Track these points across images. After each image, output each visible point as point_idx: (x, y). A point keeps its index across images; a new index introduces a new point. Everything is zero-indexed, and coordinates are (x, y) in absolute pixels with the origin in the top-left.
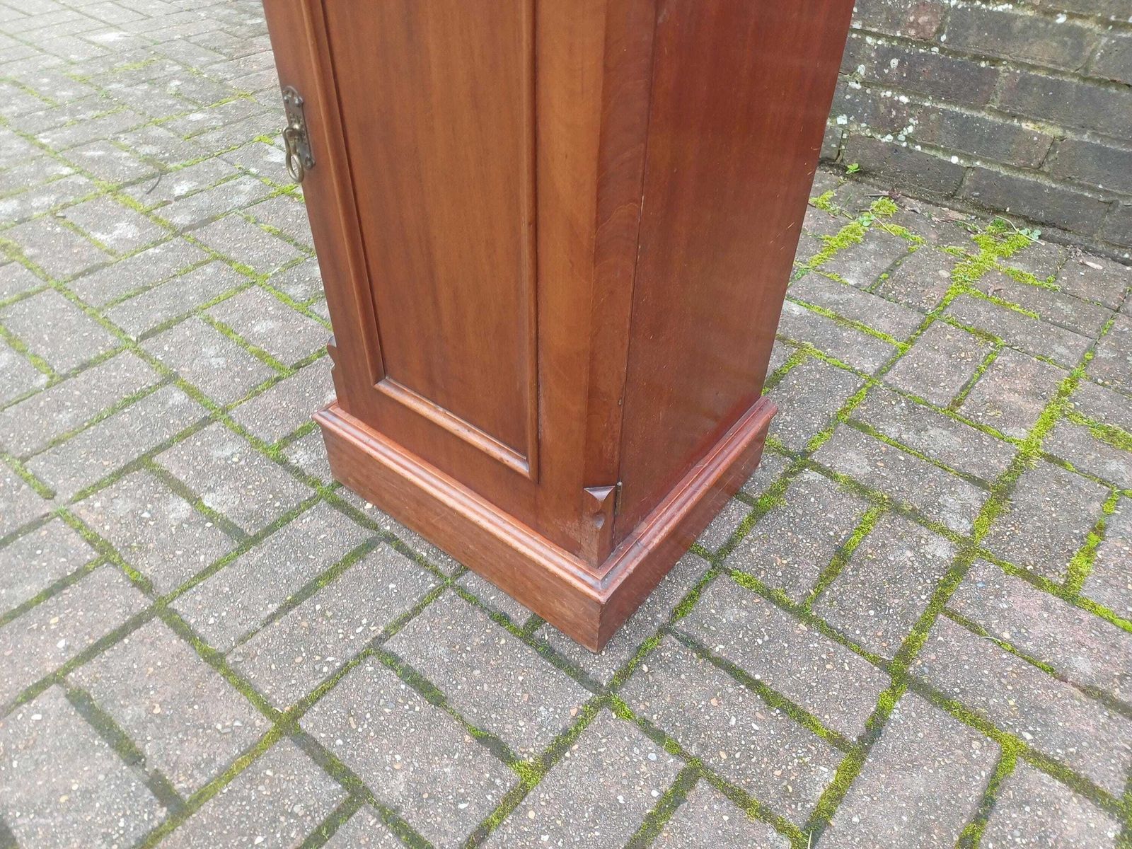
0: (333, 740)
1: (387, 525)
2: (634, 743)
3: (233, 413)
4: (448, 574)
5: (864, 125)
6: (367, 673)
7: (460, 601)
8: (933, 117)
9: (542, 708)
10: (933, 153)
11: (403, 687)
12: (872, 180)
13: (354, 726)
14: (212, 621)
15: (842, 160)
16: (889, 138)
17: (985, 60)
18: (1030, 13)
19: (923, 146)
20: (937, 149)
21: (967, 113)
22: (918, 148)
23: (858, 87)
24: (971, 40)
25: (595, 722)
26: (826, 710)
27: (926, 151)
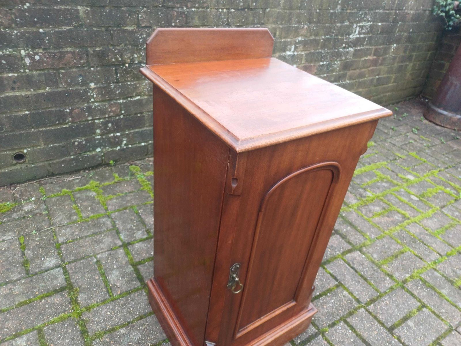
5: (107, 148)
8: (131, 135)
10: (135, 145)
12: (119, 163)
15: (105, 162)
16: (118, 148)
17: (139, 113)
18: (146, 97)
19: (131, 145)
21: (140, 130)
22: (130, 146)
23: (99, 137)
24: (132, 109)
25: (329, 338)
26: (329, 284)
27: (133, 146)
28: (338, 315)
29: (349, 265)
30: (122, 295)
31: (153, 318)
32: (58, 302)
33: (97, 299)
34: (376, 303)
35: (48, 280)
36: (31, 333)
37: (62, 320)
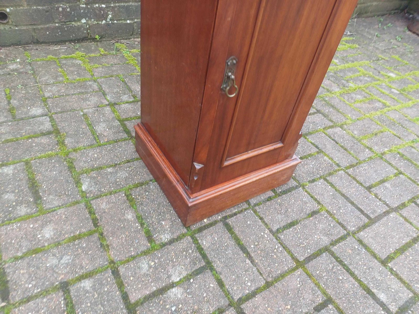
0: (308, 252)
1: (218, 217)
2: (316, 185)
3: (116, 259)
4: (247, 206)
5: (93, 20)
6: (284, 237)
7: (261, 206)
8: (116, 9)
9: (304, 200)
10: (121, 22)
11: (291, 229)
12: (104, 39)
13: (304, 245)
14: (249, 284)
15: (91, 36)
16: (104, 22)
19: (117, 21)
20: (122, 20)
22: (115, 22)
23: (84, 6)
25: (309, 190)
26: (310, 150)
27: (119, 22)
28: (318, 174)
29: (330, 137)
30: (109, 142)
31: (140, 162)
32: (45, 142)
33: (85, 144)
34: (356, 168)
35: (35, 124)
36: (18, 164)
37: (50, 157)
